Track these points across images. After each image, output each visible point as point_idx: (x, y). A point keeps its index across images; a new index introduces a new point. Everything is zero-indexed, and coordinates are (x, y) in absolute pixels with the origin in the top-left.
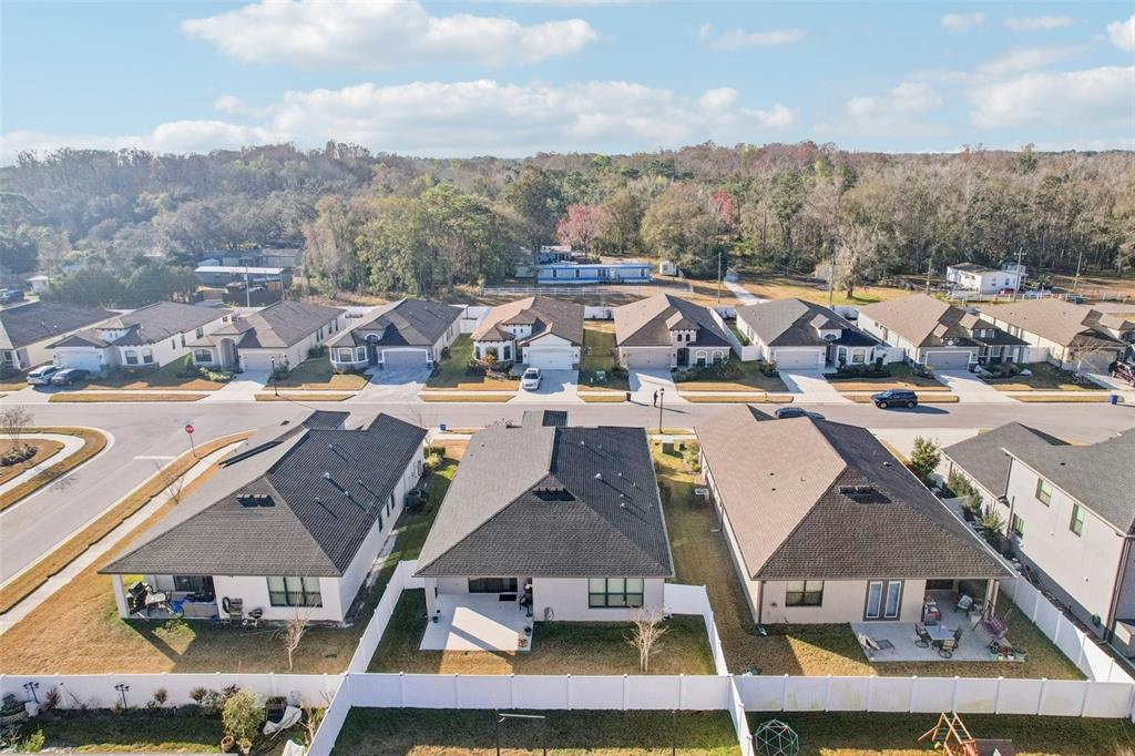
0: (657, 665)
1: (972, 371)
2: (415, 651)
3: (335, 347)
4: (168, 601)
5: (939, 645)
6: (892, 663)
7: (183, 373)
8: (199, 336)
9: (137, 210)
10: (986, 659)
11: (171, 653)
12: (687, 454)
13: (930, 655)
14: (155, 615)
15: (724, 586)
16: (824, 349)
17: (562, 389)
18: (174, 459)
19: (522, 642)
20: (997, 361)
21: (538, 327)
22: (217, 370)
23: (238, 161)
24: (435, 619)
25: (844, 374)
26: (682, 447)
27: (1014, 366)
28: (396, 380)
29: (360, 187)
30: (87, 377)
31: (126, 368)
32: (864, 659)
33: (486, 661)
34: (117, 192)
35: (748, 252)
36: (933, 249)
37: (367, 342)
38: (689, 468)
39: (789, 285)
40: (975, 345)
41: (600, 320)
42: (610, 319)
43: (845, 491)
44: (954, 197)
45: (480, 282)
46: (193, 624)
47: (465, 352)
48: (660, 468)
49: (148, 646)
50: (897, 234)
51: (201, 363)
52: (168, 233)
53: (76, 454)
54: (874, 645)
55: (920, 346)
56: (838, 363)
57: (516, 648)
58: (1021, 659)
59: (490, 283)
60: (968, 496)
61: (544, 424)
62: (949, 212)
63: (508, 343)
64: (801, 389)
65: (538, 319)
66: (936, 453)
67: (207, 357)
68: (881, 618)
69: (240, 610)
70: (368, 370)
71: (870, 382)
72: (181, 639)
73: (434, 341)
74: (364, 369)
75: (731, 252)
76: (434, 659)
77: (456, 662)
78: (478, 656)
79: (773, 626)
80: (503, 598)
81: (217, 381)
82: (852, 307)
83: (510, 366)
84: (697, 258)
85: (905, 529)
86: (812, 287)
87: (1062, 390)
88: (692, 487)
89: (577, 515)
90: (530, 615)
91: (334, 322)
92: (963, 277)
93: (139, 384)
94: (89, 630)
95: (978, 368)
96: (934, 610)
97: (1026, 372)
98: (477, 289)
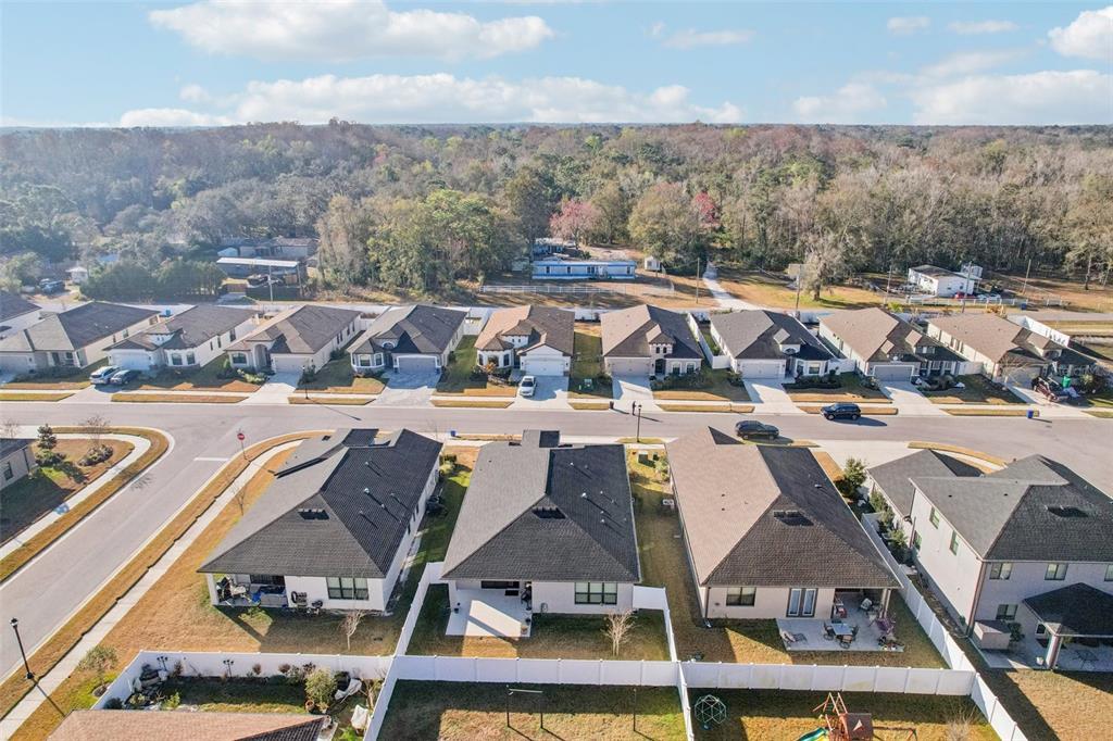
0: (625, 652)
1: (914, 383)
2: (442, 636)
3: (356, 353)
4: (248, 592)
5: (840, 638)
6: (803, 652)
7: (222, 374)
8: (233, 338)
9: (156, 194)
10: (875, 650)
11: (257, 635)
12: (659, 464)
13: (834, 646)
14: (239, 603)
15: (682, 585)
16: (784, 361)
17: (554, 396)
18: (228, 461)
19: (524, 630)
20: (935, 373)
21: (534, 338)
22: (252, 372)
23: (247, 141)
24: (456, 610)
25: (800, 385)
26: (656, 458)
27: (951, 378)
28: (409, 384)
29: (363, 168)
30: (140, 378)
31: (172, 370)
32: (783, 649)
33: (497, 645)
34: (137, 176)
35: (728, 245)
36: (898, 250)
37: (384, 349)
38: (660, 477)
39: (762, 283)
40: (917, 360)
41: (588, 321)
42: (597, 321)
43: (778, 515)
44: (919, 202)
45: (480, 278)
46: (269, 611)
47: (469, 356)
48: (635, 478)
49: (237, 629)
50: (864, 238)
51: (237, 365)
52: (189, 222)
53: (146, 455)
54: (791, 638)
55: (869, 361)
56: (796, 374)
57: (519, 635)
58: (901, 650)
59: (488, 280)
60: (884, 512)
61: (541, 446)
62: (914, 217)
63: (508, 352)
64: (762, 399)
65: (533, 329)
66: (864, 471)
67: (241, 359)
68: (800, 615)
69: (305, 601)
70: (383, 375)
71: (822, 392)
72: (263, 624)
73: (443, 349)
74: (382, 372)
75: (712, 244)
76: (457, 643)
77: (475, 645)
78: (490, 641)
79: (717, 619)
80: (508, 593)
81: (253, 382)
82: (816, 311)
83: (508, 373)
84: (679, 256)
85: (822, 547)
86: (784, 285)
87: (988, 403)
88: (662, 496)
89: (567, 531)
90: (529, 609)
91: (351, 326)
92: (922, 280)
93: (186, 385)
94: (190, 614)
95: (919, 381)
96: (841, 610)
97: (961, 385)
98: (476, 285)
